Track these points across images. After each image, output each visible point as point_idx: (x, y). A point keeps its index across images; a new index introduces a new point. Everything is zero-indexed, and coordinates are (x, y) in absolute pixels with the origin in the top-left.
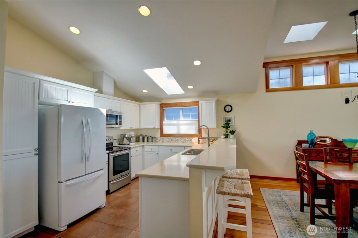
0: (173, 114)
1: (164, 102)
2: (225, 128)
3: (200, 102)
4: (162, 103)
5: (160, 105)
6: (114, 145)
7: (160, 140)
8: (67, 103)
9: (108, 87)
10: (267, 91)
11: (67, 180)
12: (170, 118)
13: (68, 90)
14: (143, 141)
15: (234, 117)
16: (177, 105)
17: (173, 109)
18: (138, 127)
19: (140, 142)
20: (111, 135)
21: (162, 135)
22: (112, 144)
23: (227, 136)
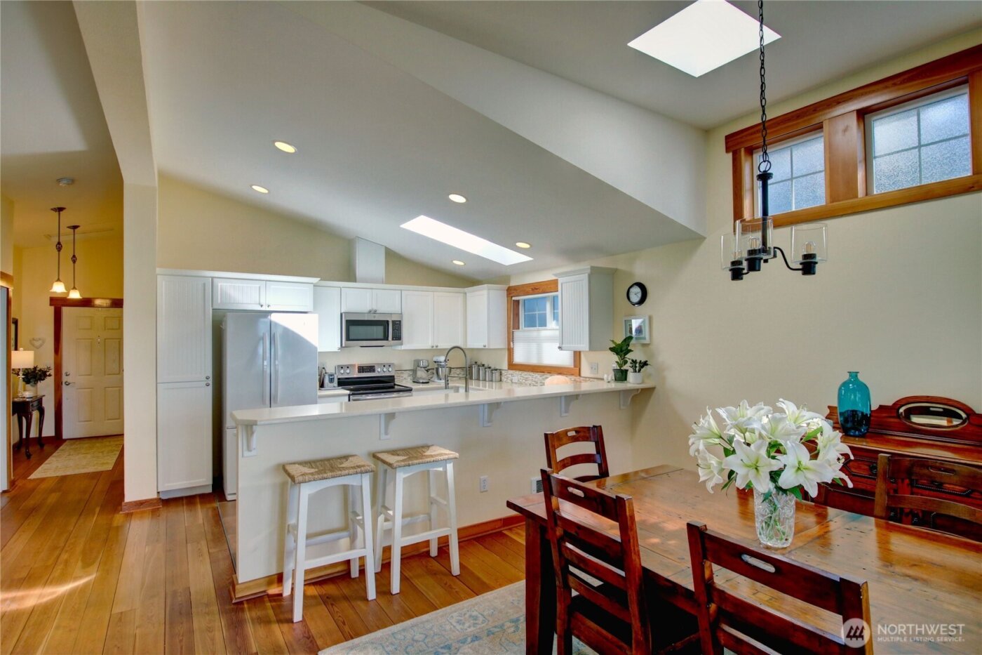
2: (618, 353)
3: (560, 280)
4: (511, 285)
5: (507, 290)
6: (397, 382)
7: (507, 378)
8: (257, 307)
9: (370, 264)
13: (261, 288)
14: (478, 380)
15: (651, 318)
19: (472, 379)
20: (389, 362)
22: (392, 378)
23: (621, 375)
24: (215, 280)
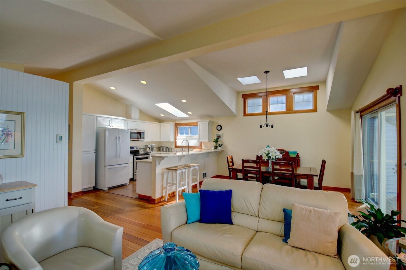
0: (184, 131)
1: (177, 122)
2: (215, 142)
3: (199, 123)
4: (176, 123)
5: (175, 124)
6: (140, 152)
7: (174, 151)
8: (109, 127)
9: (135, 114)
10: (244, 116)
11: (109, 166)
12: (182, 133)
13: (110, 120)
14: (163, 151)
15: (223, 134)
16: (186, 124)
17: (184, 127)
18: (158, 140)
19: (161, 151)
20: (138, 145)
21: (176, 147)
22: (138, 151)
23: (216, 148)
24: (97, 117)
